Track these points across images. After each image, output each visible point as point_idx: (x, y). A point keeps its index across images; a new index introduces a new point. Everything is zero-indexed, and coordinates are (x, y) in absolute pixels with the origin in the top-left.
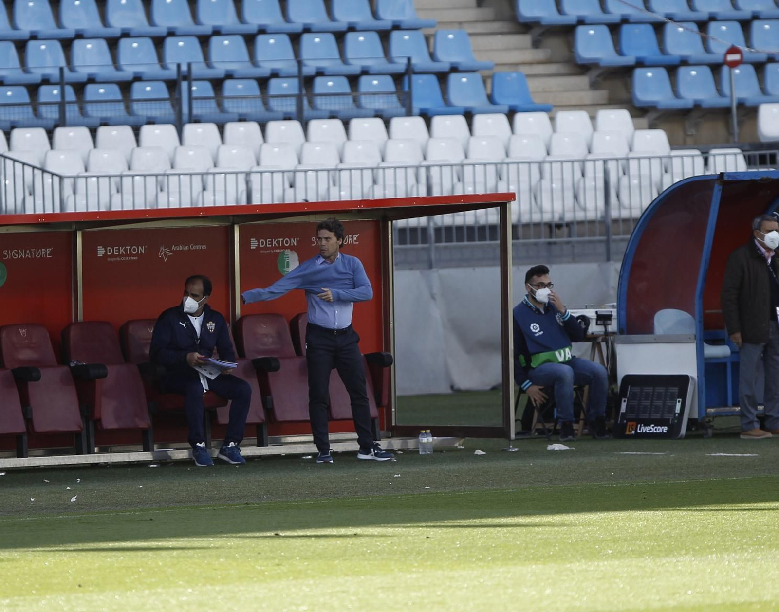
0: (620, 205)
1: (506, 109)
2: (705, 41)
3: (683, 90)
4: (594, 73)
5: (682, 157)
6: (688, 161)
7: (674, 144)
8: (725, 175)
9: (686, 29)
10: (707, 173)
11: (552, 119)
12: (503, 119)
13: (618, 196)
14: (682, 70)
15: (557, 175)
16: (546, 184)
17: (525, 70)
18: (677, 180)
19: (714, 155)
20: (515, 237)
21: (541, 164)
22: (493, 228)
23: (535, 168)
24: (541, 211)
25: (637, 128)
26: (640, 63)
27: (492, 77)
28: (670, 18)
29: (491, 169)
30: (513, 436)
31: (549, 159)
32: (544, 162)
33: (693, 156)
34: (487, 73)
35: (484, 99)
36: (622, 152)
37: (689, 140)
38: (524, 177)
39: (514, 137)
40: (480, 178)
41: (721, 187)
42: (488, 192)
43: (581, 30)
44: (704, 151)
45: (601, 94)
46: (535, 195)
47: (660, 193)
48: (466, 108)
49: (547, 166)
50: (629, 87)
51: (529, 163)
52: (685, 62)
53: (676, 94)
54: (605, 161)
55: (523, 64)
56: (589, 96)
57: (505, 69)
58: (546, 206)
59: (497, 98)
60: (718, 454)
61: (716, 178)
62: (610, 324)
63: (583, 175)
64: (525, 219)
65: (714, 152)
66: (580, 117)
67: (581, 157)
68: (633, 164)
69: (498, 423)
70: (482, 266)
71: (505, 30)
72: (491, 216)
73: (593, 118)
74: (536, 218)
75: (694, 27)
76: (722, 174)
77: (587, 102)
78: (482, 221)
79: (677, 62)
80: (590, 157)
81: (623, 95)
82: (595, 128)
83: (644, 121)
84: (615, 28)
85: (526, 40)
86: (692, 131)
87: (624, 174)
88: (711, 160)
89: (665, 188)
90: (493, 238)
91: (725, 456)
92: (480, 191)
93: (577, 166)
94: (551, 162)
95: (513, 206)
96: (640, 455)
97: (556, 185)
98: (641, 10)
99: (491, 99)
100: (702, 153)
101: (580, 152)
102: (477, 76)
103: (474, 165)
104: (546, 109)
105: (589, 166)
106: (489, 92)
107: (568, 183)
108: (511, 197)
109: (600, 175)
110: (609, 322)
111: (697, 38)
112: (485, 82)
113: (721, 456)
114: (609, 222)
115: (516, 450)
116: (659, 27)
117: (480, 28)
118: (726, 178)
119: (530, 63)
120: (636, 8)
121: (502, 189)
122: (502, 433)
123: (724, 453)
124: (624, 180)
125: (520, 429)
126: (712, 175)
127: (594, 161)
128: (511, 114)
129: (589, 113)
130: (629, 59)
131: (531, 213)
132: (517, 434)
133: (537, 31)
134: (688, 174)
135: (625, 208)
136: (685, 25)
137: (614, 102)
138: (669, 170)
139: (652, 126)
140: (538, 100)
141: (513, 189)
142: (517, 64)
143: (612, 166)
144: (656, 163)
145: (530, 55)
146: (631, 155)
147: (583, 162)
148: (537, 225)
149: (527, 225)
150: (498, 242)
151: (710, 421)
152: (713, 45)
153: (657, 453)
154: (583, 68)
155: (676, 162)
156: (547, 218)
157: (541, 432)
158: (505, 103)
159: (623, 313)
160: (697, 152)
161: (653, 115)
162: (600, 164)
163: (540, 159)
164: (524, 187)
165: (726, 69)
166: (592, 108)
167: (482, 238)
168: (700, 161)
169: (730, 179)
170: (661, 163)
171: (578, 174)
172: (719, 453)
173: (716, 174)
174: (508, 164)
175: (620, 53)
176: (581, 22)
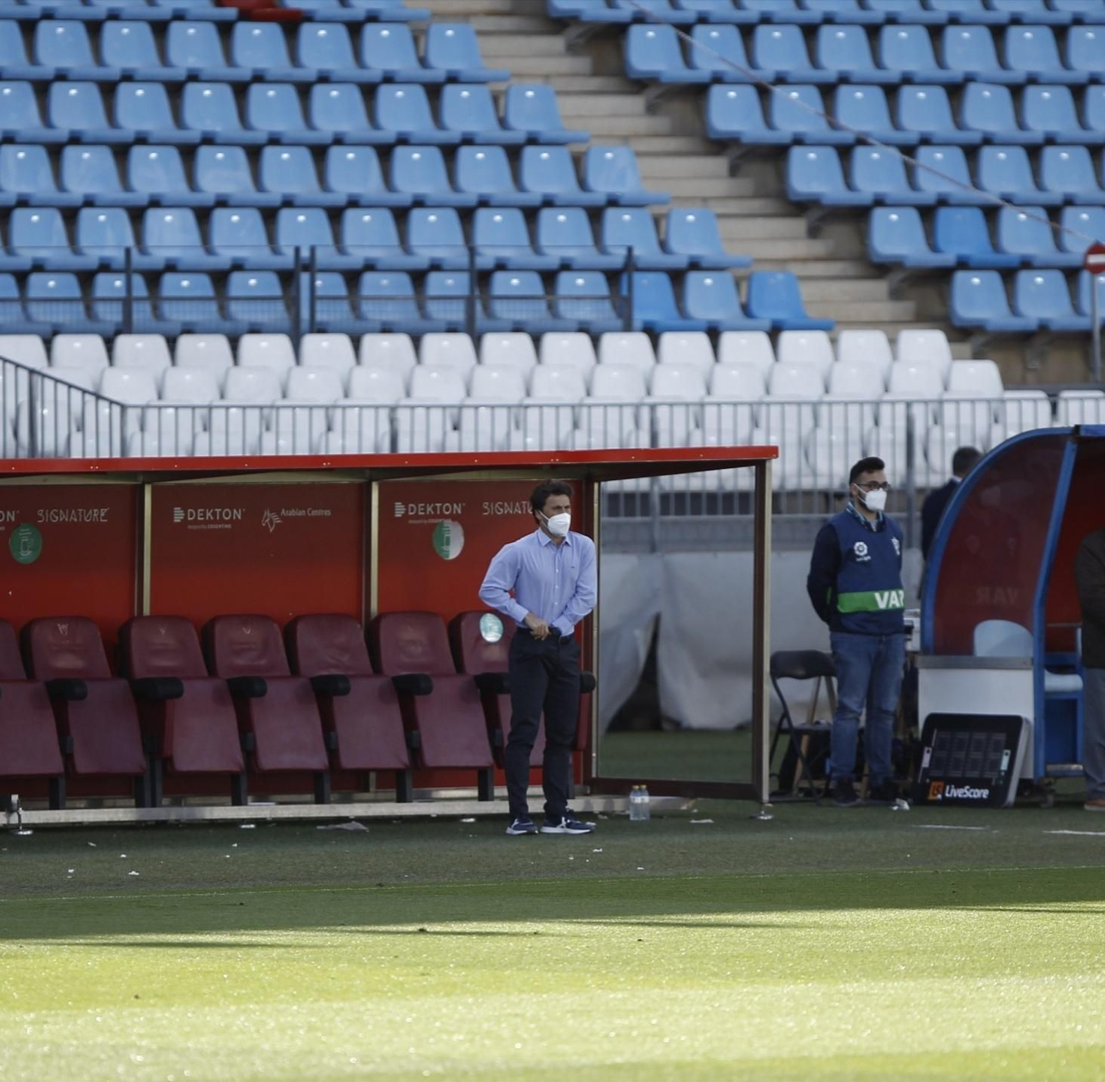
0: (929, 468)
1: (767, 324)
2: (1057, 235)
3: (1023, 304)
4: (897, 277)
5: (1019, 400)
6: (1028, 407)
7: (1009, 382)
8: (1082, 428)
9: (1029, 216)
10: (1057, 425)
11: (834, 341)
12: (762, 339)
13: (926, 455)
14: (1023, 276)
15: (838, 422)
16: (822, 434)
17: (797, 269)
18: (1012, 433)
19: (1066, 400)
20: (776, 510)
21: (815, 406)
22: (744, 496)
23: (807, 411)
24: (815, 474)
25: (956, 357)
26: (963, 264)
27: (749, 278)
28: (1008, 199)
29: (744, 412)
30: (766, 797)
31: (827, 398)
32: (820, 403)
33: (1035, 400)
34: (741, 272)
35: (737, 310)
36: (934, 392)
37: (1031, 377)
38: (791, 425)
39: (778, 367)
40: (727, 424)
41: (1075, 446)
42: (739, 445)
43: (878, 214)
44: (1051, 393)
45: (905, 308)
46: (806, 450)
47: (988, 451)
48: (709, 322)
49: (824, 410)
50: (945, 296)
51: (799, 404)
52: (1027, 264)
53: (1014, 309)
54: (909, 404)
55: (795, 260)
56: (887, 309)
57: (767, 268)
58: (822, 466)
59: (755, 308)
60: (1061, 832)
61: (1069, 432)
62: (910, 640)
63: (877, 422)
64: (791, 485)
65: (1066, 394)
66: (875, 340)
67: (874, 398)
68: (949, 410)
69: (745, 778)
70: (727, 550)
71: (769, 211)
72: (742, 479)
73: (893, 342)
74: (807, 483)
75: (1042, 214)
76: (1077, 427)
77: (886, 319)
78: (729, 486)
79: (1016, 263)
80: (887, 397)
81: (937, 309)
82: (895, 356)
83: (966, 348)
84: (927, 213)
85: (798, 225)
86: (1035, 364)
87: (936, 422)
88: (1061, 406)
89: (994, 444)
90: (744, 510)
91: (1071, 835)
92: (727, 442)
93: (868, 410)
94: (830, 404)
95: (775, 466)
96: (949, 830)
97: (837, 437)
98: (964, 187)
99: (746, 310)
100: (1050, 395)
101: (872, 390)
102: (727, 277)
103: (719, 404)
104: (826, 327)
105: (885, 411)
106: (744, 299)
107: (854, 435)
108: (772, 452)
109: (901, 424)
110: (908, 637)
111: (1045, 230)
112: (738, 284)
113: (1065, 835)
114: (912, 492)
115: (770, 817)
116: (991, 213)
117: (733, 207)
118: (1083, 433)
119: (805, 260)
120: (958, 184)
121: (759, 441)
122: (750, 792)
123: (1069, 830)
124: (936, 433)
125: (776, 787)
126: (1062, 429)
127: (893, 403)
128: (774, 333)
129: (886, 333)
130: (947, 257)
131: (799, 475)
132: (772, 794)
133: (815, 214)
134: (1028, 426)
135: (935, 472)
136: (1030, 210)
137: (923, 319)
138: (1000, 419)
139: (978, 356)
140: (813, 313)
141: (774, 441)
142: (784, 261)
143: (918, 411)
144: (982, 409)
145: (805, 247)
146: (946, 396)
147: (877, 404)
148: (808, 494)
149: (793, 494)
150: (751, 516)
151: (1050, 784)
152: (1068, 241)
153: (973, 828)
154: (880, 269)
155: (1011, 408)
156: (822, 483)
157: (808, 793)
158: (766, 317)
159: (930, 625)
160: (1040, 395)
161: (979, 340)
162: (901, 409)
163: (815, 398)
164: (791, 438)
165: (1085, 276)
166: (891, 328)
167: (728, 510)
168: (1045, 407)
169: (1089, 435)
170: (989, 409)
171: (869, 422)
172: (1063, 829)
173: (1068, 428)
174: (768, 404)
175: (933, 247)
176: (879, 202)
